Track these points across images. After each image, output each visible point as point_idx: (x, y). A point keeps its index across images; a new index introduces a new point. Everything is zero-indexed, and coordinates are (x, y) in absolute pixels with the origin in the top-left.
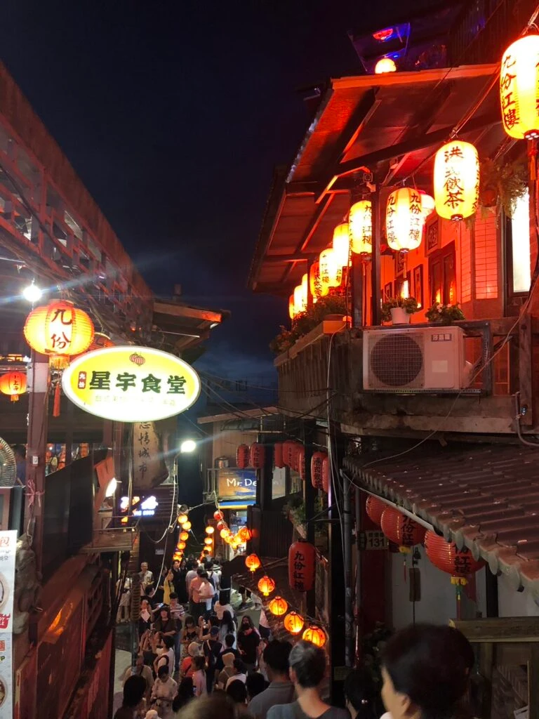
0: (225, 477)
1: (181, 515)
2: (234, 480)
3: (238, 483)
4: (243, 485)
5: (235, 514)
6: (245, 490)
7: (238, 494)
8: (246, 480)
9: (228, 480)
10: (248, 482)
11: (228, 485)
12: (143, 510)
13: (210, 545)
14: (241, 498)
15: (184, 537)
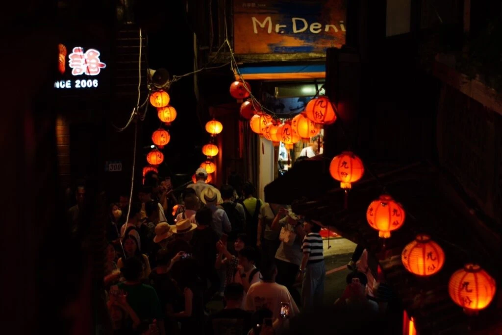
0: (250, 13)
1: (157, 90)
2: (269, 19)
3: (278, 27)
4: (288, 31)
5: (273, 93)
6: (291, 42)
7: (277, 50)
8: (294, 20)
9: (254, 19)
10: (300, 25)
11: (256, 31)
12: (74, 79)
13: (214, 160)
14: (283, 58)
15: (162, 139)
